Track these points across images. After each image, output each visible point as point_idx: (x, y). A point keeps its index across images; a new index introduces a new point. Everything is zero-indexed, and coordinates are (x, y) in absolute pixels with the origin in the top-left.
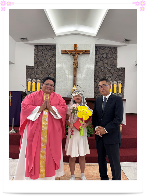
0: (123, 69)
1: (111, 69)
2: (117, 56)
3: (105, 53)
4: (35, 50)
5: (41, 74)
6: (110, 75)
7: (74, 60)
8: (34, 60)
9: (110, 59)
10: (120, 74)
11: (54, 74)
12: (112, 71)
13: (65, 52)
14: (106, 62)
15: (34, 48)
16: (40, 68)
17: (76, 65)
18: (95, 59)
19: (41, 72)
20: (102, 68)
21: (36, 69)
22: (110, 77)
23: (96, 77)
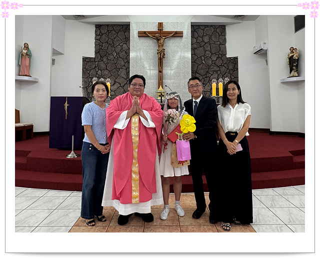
0: (236, 58)
1: (218, 60)
2: (225, 40)
3: (207, 35)
4: (96, 32)
6: (216, 68)
7: (159, 46)
8: (95, 47)
9: (215, 44)
10: (231, 67)
11: (126, 69)
12: (219, 62)
13: (143, 35)
14: (209, 48)
15: (94, 29)
16: (105, 60)
17: (162, 54)
18: (192, 44)
19: (106, 66)
20: (203, 58)
21: (98, 61)
22: (216, 72)
23: (194, 72)
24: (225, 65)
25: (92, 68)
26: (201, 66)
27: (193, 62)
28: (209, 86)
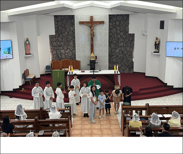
0: (134, 34)
1: (123, 35)
2: (128, 23)
3: (118, 20)
4: (55, 20)
5: (62, 41)
6: (123, 40)
7: (91, 31)
8: (55, 29)
9: (122, 26)
10: (131, 39)
11: (73, 41)
16: (61, 36)
18: (109, 26)
20: (115, 34)
21: (57, 37)
22: (123, 42)
23: (110, 43)
24: (128, 38)
25: (54, 41)
26: (114, 39)
27: (110, 37)
28: (118, 50)
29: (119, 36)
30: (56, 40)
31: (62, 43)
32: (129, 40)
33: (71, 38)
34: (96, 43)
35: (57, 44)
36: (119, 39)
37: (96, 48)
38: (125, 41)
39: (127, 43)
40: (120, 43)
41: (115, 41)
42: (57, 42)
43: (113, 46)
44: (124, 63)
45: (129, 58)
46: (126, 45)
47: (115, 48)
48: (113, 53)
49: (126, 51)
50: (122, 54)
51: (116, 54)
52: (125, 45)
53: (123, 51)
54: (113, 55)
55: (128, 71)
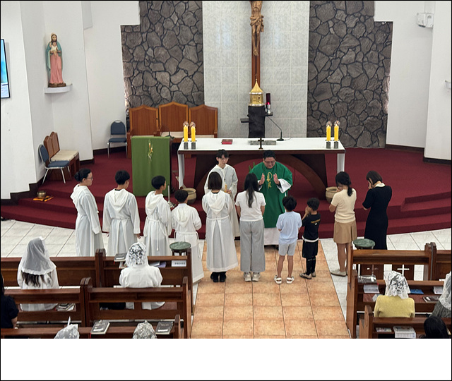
1: (357, 28)
5: (162, 46)
6: (353, 42)
7: (253, 12)
10: (380, 39)
11: (196, 46)
12: (359, 31)
16: (158, 29)
17: (259, 26)
19: (162, 41)
20: (331, 24)
21: (148, 32)
22: (354, 48)
23: (314, 50)
24: (370, 36)
25: (136, 44)
26: (326, 39)
27: (313, 31)
28: (338, 74)
29: (344, 31)
30: (143, 42)
31: (163, 53)
32: (374, 43)
33: (190, 35)
34: (270, 50)
35: (146, 54)
36: (341, 39)
37: (266, 69)
38: (360, 45)
39: (368, 53)
40: (345, 51)
41: (329, 47)
42: (146, 49)
43: (322, 61)
44: (358, 116)
45: (373, 99)
46: (365, 59)
47: (329, 70)
48: (323, 84)
49: (364, 77)
50: (350, 87)
51: (332, 89)
52: (360, 60)
53: (353, 79)
54: (322, 92)
55: (370, 143)
